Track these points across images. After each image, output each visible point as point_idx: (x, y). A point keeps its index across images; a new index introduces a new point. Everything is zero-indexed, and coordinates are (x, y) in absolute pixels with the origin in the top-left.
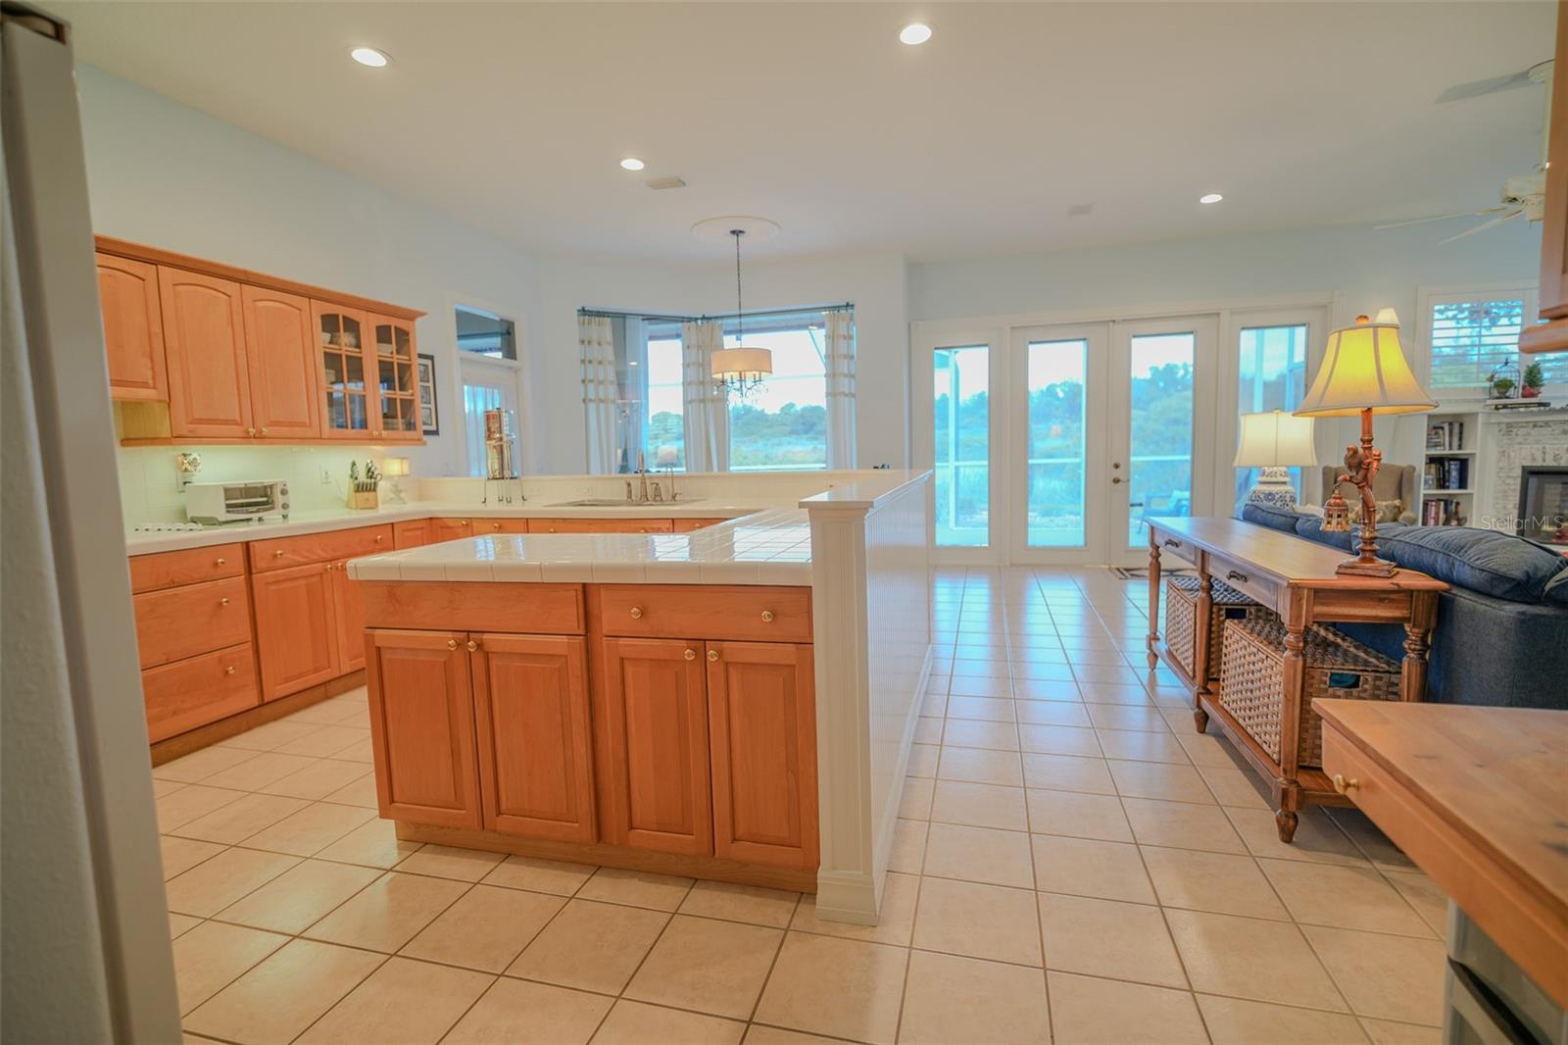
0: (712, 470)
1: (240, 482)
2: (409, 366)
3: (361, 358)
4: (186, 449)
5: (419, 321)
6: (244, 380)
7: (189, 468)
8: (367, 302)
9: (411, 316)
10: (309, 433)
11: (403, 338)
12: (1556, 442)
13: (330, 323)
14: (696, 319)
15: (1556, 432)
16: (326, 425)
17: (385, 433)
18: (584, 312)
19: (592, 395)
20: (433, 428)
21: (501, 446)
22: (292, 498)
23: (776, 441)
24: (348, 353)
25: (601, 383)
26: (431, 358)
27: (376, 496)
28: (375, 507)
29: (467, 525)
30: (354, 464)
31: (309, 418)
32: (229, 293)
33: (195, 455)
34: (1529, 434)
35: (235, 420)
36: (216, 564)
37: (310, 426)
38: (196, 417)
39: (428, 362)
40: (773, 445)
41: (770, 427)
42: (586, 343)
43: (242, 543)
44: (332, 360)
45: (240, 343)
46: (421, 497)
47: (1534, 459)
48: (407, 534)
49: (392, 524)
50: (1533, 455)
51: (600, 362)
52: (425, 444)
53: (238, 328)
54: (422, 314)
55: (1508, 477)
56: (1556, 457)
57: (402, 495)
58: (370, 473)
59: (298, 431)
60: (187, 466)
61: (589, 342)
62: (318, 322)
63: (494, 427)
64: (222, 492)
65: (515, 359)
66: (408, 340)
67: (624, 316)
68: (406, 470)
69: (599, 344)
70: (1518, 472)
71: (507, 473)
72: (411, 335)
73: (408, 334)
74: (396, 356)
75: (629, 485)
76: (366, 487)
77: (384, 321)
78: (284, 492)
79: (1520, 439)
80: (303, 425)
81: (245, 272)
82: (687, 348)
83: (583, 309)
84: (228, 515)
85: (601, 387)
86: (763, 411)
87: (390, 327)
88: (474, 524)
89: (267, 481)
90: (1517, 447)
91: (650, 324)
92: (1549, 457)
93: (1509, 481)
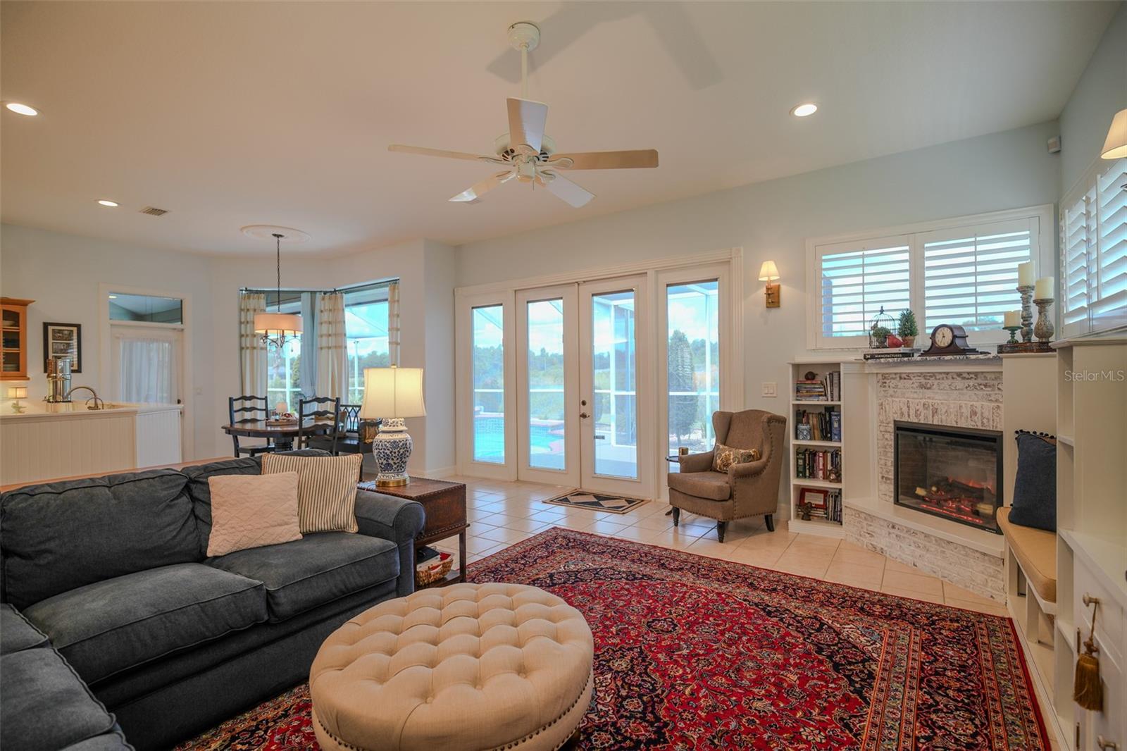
9: (23, 303)
12: (915, 396)
15: (914, 386)
19: (249, 344)
20: (75, 368)
25: (255, 336)
26: (77, 326)
34: (896, 386)
39: (73, 329)
47: (902, 414)
50: (901, 409)
51: (254, 323)
55: (885, 431)
56: (917, 414)
61: (248, 310)
65: (182, 324)
66: (19, 318)
69: (255, 311)
70: (892, 427)
71: (59, 398)
72: (21, 314)
79: (891, 391)
85: (255, 339)
90: (890, 400)
92: (912, 412)
93: (887, 436)
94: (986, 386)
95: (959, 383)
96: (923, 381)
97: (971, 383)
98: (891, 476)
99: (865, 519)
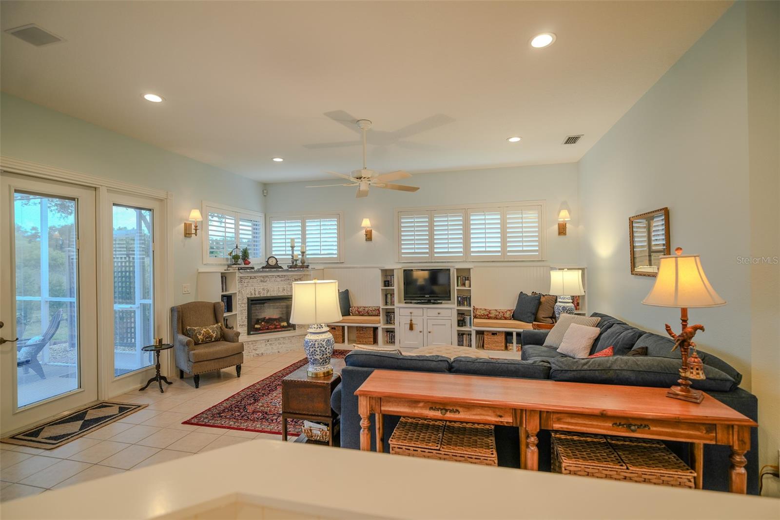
12: (259, 285)
15: (258, 281)
34: (249, 282)
47: (252, 294)
50: (251, 292)
55: (242, 303)
56: (259, 293)
70: (246, 301)
79: (245, 284)
90: (245, 288)
92: (257, 293)
93: (243, 305)
94: (288, 280)
95: (279, 279)
96: (262, 279)
97: (283, 279)
98: (246, 323)
99: (252, 344)
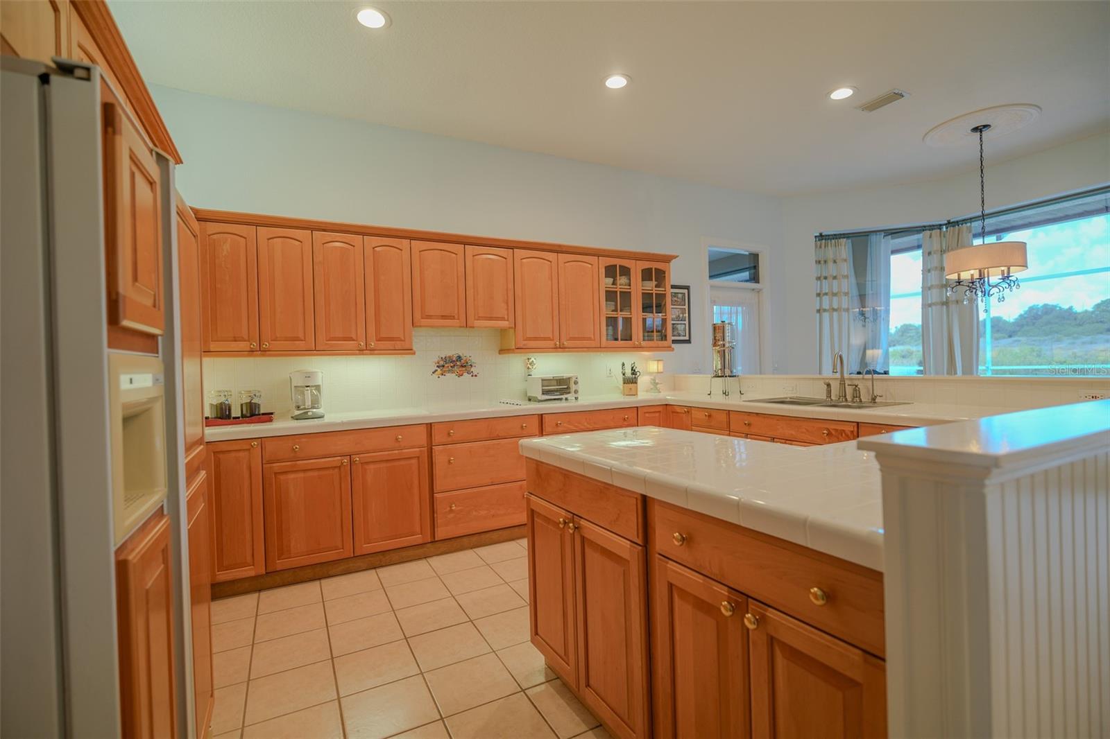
0: (956, 373)
1: (550, 376)
2: (664, 295)
3: (630, 292)
4: (530, 355)
5: (673, 262)
6: (556, 313)
7: (530, 367)
8: (635, 253)
9: (667, 259)
10: (593, 344)
11: (660, 276)
13: (610, 271)
14: (940, 227)
16: (604, 338)
17: (644, 344)
18: (821, 237)
19: (826, 306)
20: (687, 338)
21: (724, 350)
22: (580, 387)
23: (1088, 339)
24: (621, 290)
25: (835, 295)
26: (688, 288)
27: (637, 388)
28: (636, 394)
29: (688, 412)
30: (623, 365)
31: (594, 335)
32: (550, 260)
33: (533, 359)
35: (549, 338)
36: (522, 427)
37: (594, 340)
38: (571, 336)
39: (686, 291)
40: (1084, 343)
41: (1080, 325)
42: (822, 262)
43: (538, 414)
44: (610, 295)
45: (555, 290)
46: (675, 388)
48: (647, 415)
49: (637, 407)
51: (835, 278)
52: (673, 350)
53: (555, 281)
54: (675, 257)
57: (658, 386)
58: (634, 372)
59: (586, 343)
60: (529, 365)
61: (825, 262)
62: (603, 271)
63: (719, 336)
64: (540, 381)
65: (759, 283)
66: (665, 276)
67: (867, 234)
68: (661, 368)
69: (835, 262)
71: (727, 372)
72: (666, 273)
73: (664, 272)
74: (655, 289)
75: (829, 385)
76: (631, 380)
77: (647, 265)
78: (576, 383)
80: (589, 339)
81: (560, 246)
82: (928, 254)
83: (821, 235)
84: (543, 396)
85: (835, 299)
86: (1071, 308)
87: (652, 269)
88: (693, 412)
89: (566, 375)
91: (892, 238)
